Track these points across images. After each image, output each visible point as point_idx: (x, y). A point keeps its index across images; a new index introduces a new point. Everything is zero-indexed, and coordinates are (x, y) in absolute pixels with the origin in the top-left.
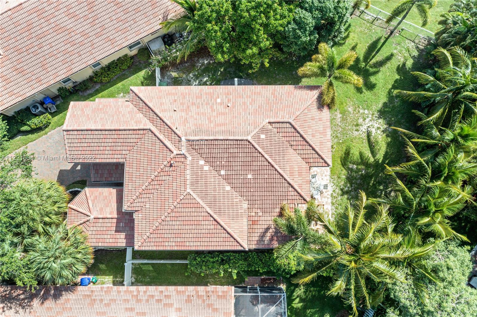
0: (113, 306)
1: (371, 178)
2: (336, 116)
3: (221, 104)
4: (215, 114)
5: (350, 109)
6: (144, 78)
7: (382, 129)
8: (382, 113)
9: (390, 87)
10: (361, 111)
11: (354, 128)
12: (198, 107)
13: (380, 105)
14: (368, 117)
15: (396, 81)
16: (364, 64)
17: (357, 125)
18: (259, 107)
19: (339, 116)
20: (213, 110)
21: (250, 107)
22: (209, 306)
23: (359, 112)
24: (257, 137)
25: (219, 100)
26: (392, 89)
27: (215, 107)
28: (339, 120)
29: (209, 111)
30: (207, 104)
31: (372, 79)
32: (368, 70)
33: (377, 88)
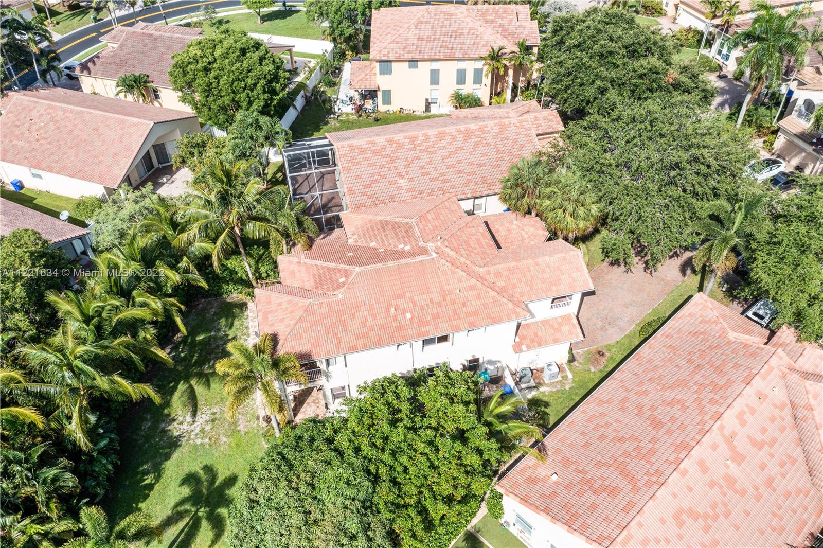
2: (246, 426)
3: (404, 312)
4: (408, 295)
5: (225, 439)
7: (175, 423)
8: (174, 443)
10: (207, 440)
11: (218, 416)
12: (431, 300)
13: (176, 456)
14: (197, 435)
16: (200, 514)
17: (213, 421)
18: (354, 315)
19: (241, 427)
20: (411, 299)
21: (366, 314)
25: (409, 316)
27: (411, 305)
28: (241, 421)
29: (416, 298)
30: (422, 308)
31: (186, 491)
32: (193, 505)
33: (179, 480)
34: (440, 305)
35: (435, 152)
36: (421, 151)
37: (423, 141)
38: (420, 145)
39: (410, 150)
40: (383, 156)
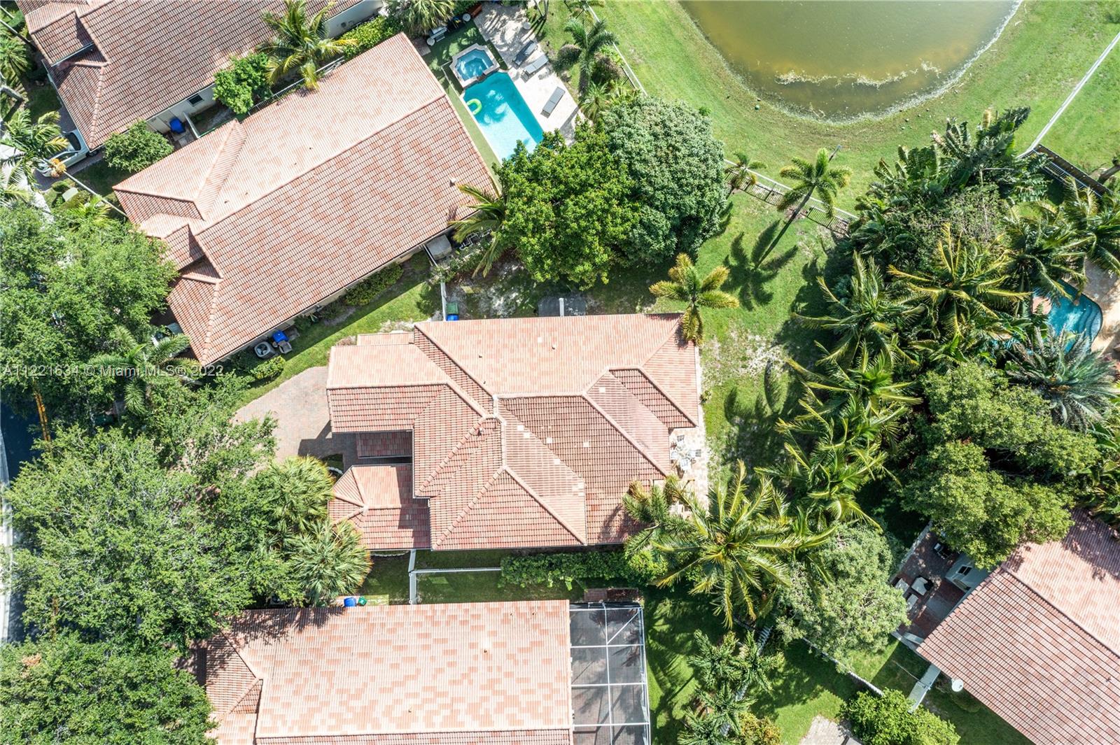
0: (400, 632)
1: (767, 438)
2: (712, 345)
3: (543, 345)
4: (535, 360)
5: (733, 335)
6: (421, 295)
7: (782, 364)
8: (780, 339)
9: (793, 298)
10: (750, 337)
11: (740, 363)
12: (512, 351)
13: (779, 328)
14: (760, 346)
15: (802, 290)
16: (753, 264)
17: (744, 359)
18: (596, 348)
19: (718, 345)
20: (533, 355)
21: (583, 348)
22: (535, 627)
23: (747, 338)
24: (595, 391)
25: (540, 340)
26: (796, 301)
27: (535, 350)
28: (717, 352)
29: (528, 355)
30: (524, 345)
31: (767, 287)
32: (760, 274)
33: (773, 301)
34: (505, 346)
35: (426, 689)
36: (444, 694)
37: (436, 713)
38: (444, 706)
39: (461, 700)
40: (503, 693)
